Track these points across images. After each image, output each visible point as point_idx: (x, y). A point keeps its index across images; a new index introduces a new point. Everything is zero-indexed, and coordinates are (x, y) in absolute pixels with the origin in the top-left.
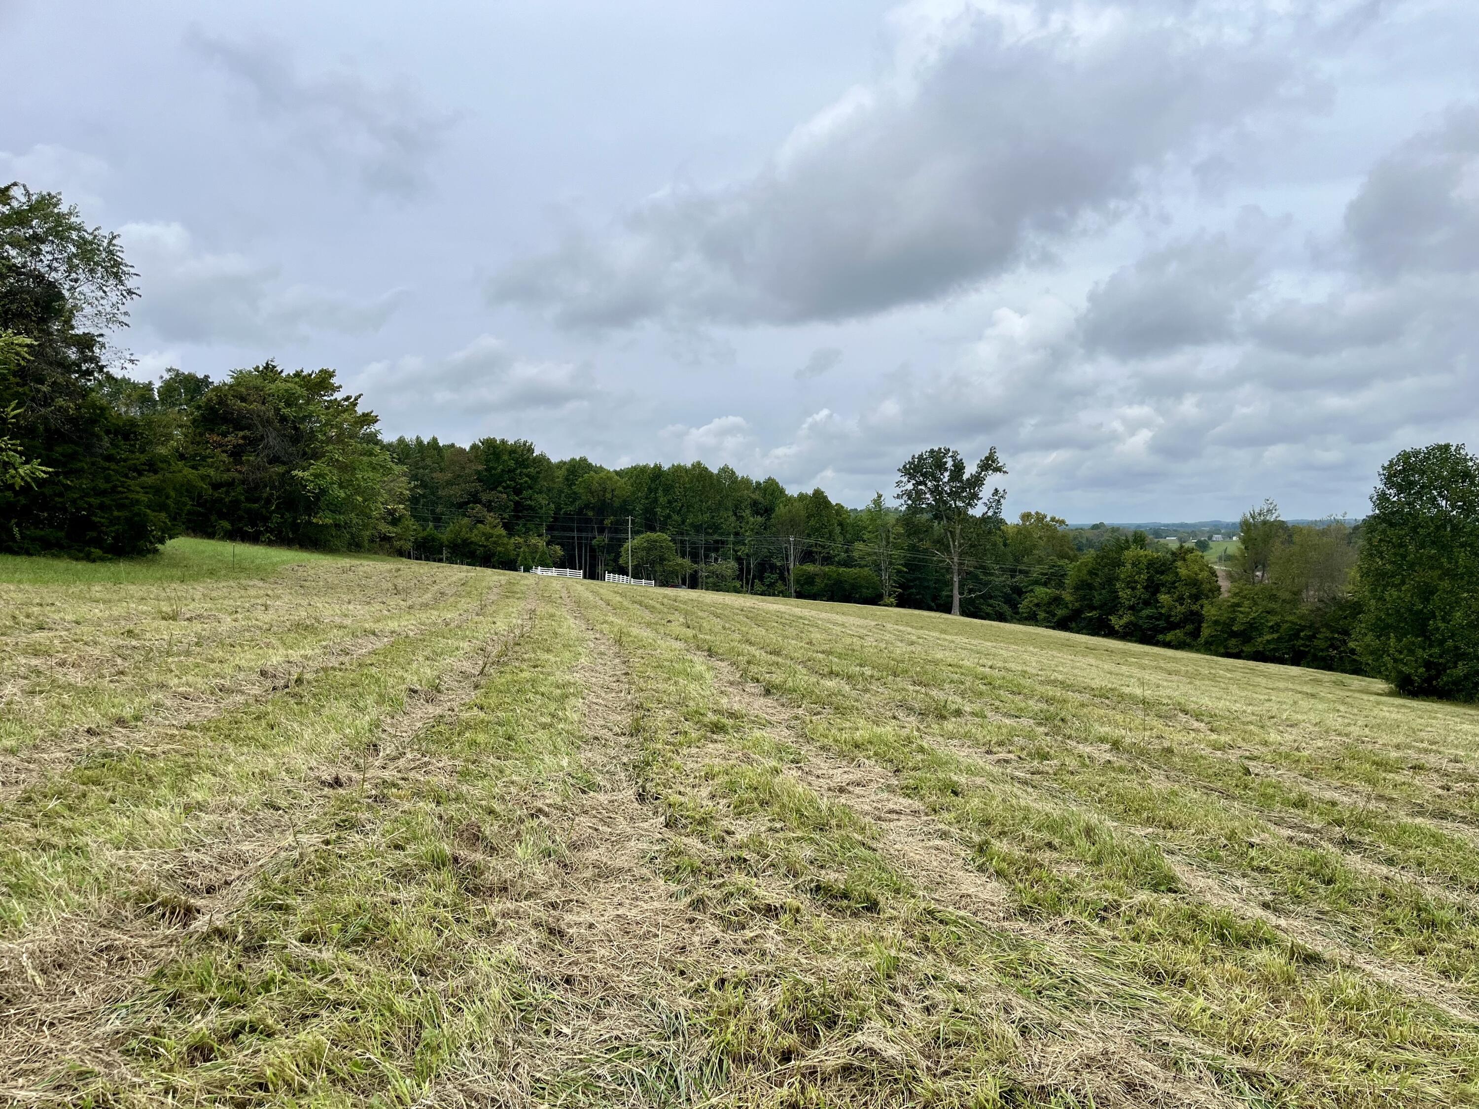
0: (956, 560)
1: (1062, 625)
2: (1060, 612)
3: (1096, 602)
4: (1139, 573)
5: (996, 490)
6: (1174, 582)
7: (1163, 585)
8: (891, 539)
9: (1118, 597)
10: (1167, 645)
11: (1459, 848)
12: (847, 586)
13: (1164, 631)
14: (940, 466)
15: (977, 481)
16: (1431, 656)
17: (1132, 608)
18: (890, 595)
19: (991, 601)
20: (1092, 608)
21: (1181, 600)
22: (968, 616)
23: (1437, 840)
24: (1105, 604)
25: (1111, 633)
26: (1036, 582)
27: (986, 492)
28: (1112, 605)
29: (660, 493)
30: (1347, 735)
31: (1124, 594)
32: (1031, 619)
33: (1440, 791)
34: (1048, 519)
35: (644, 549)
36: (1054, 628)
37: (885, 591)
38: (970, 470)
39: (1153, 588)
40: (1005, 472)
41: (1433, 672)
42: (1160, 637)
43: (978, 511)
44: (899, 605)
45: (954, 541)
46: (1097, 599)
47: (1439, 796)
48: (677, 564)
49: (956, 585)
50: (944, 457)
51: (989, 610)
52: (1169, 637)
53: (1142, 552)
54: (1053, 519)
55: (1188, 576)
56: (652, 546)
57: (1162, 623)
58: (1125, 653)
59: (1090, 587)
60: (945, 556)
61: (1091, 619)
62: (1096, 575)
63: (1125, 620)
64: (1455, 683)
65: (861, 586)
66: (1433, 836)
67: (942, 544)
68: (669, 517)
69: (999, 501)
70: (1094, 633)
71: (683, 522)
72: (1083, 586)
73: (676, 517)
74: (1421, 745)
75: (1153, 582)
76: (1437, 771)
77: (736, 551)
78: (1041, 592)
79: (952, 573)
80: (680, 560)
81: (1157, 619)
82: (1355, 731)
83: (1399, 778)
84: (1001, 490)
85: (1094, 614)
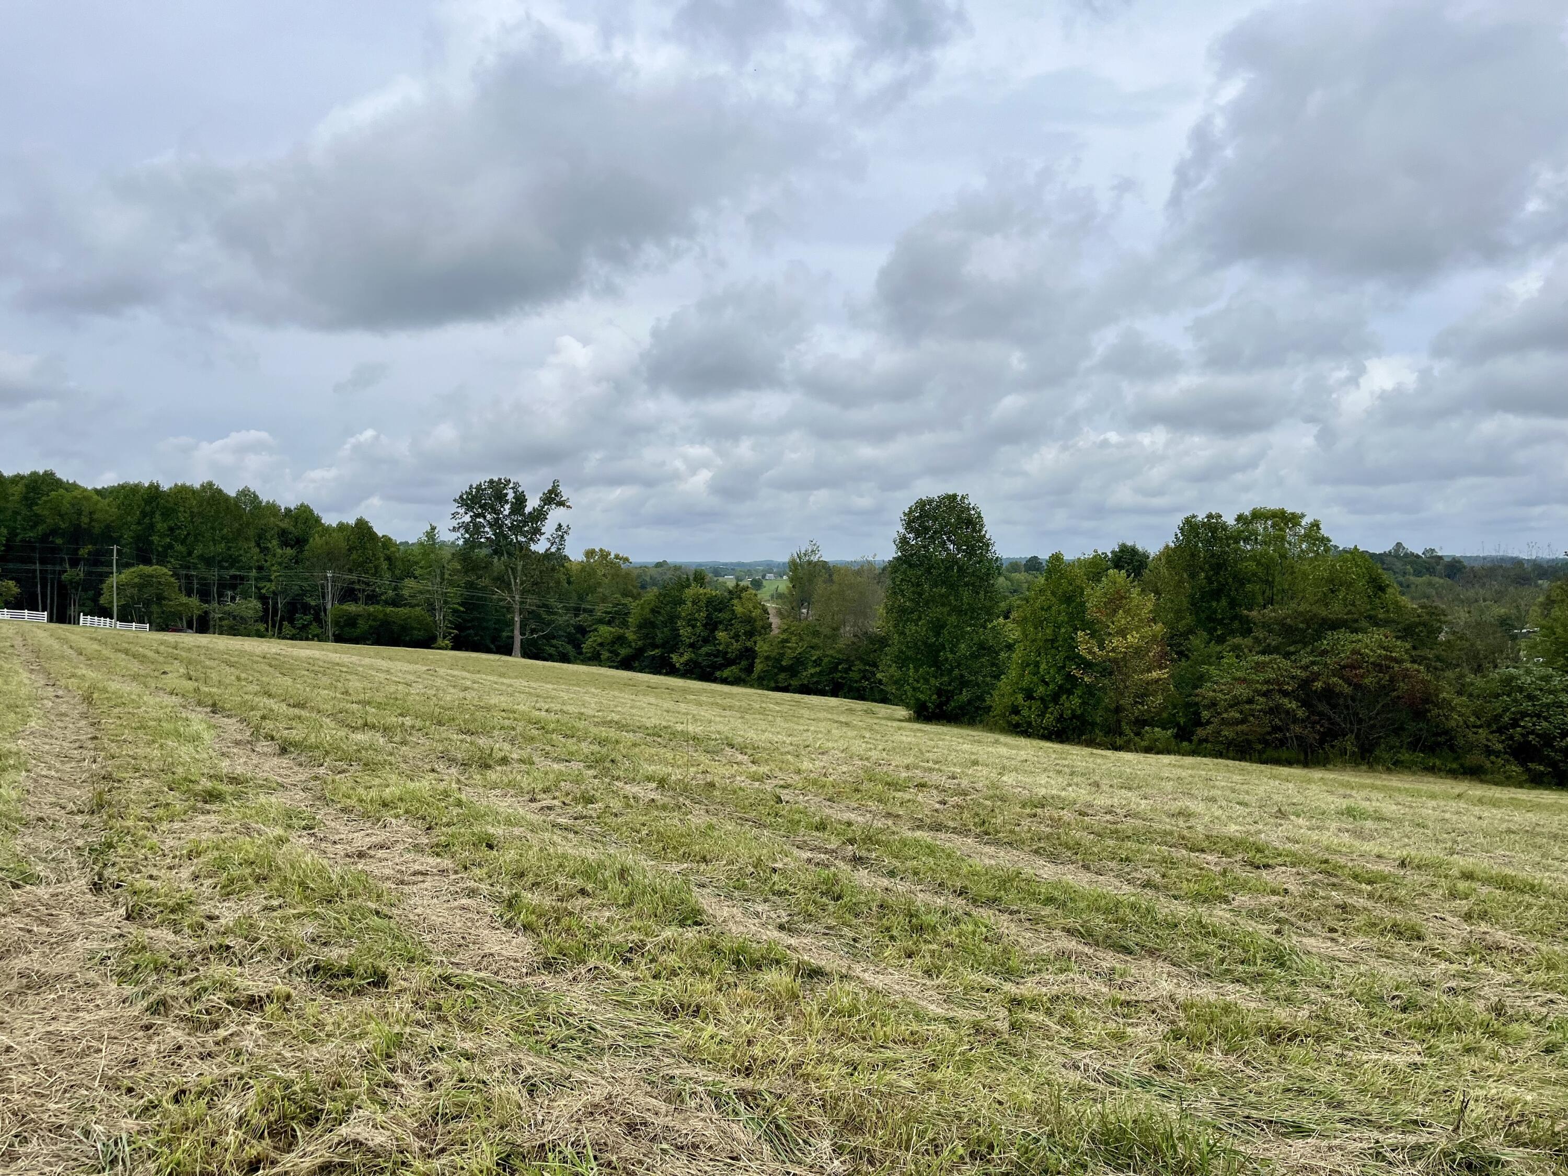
0: (517, 598)
1: (626, 664)
2: (624, 652)
3: (658, 641)
4: (699, 611)
5: (560, 525)
6: (731, 620)
7: (721, 622)
8: (446, 576)
9: (679, 635)
10: (725, 681)
11: (949, 856)
12: (395, 628)
13: (722, 667)
14: (500, 497)
15: (539, 516)
16: (941, 684)
17: (692, 645)
18: (444, 637)
19: (554, 642)
20: (655, 646)
21: (736, 637)
22: (530, 658)
23: (931, 851)
24: (667, 642)
25: (672, 671)
26: (601, 621)
27: (549, 527)
28: (672, 644)
29: (158, 516)
30: (867, 759)
31: (685, 632)
32: (594, 659)
33: (937, 806)
34: (612, 556)
35: (134, 586)
36: (617, 668)
37: (440, 633)
38: (533, 503)
39: (712, 625)
40: (569, 507)
41: (944, 699)
42: (718, 674)
43: (540, 546)
44: (454, 648)
45: (515, 579)
46: (660, 637)
47: (936, 811)
48: (181, 604)
49: (518, 625)
50: (504, 488)
51: (552, 651)
52: (726, 673)
53: (701, 591)
54: (617, 557)
55: (743, 613)
56: (145, 582)
57: (719, 660)
58: (685, 691)
59: (653, 625)
60: (506, 595)
61: (654, 657)
62: (659, 613)
63: (686, 657)
64: (961, 708)
65: (413, 628)
66: (928, 847)
67: (502, 582)
68: (170, 546)
69: (562, 537)
70: (656, 671)
71: (190, 554)
72: (646, 625)
73: (179, 547)
74: (926, 765)
75: (711, 619)
76: (937, 788)
77: (259, 589)
78: (604, 629)
79: (513, 612)
80: (184, 599)
81: (716, 656)
82: (874, 754)
83: (907, 796)
84: (564, 526)
85: (656, 652)
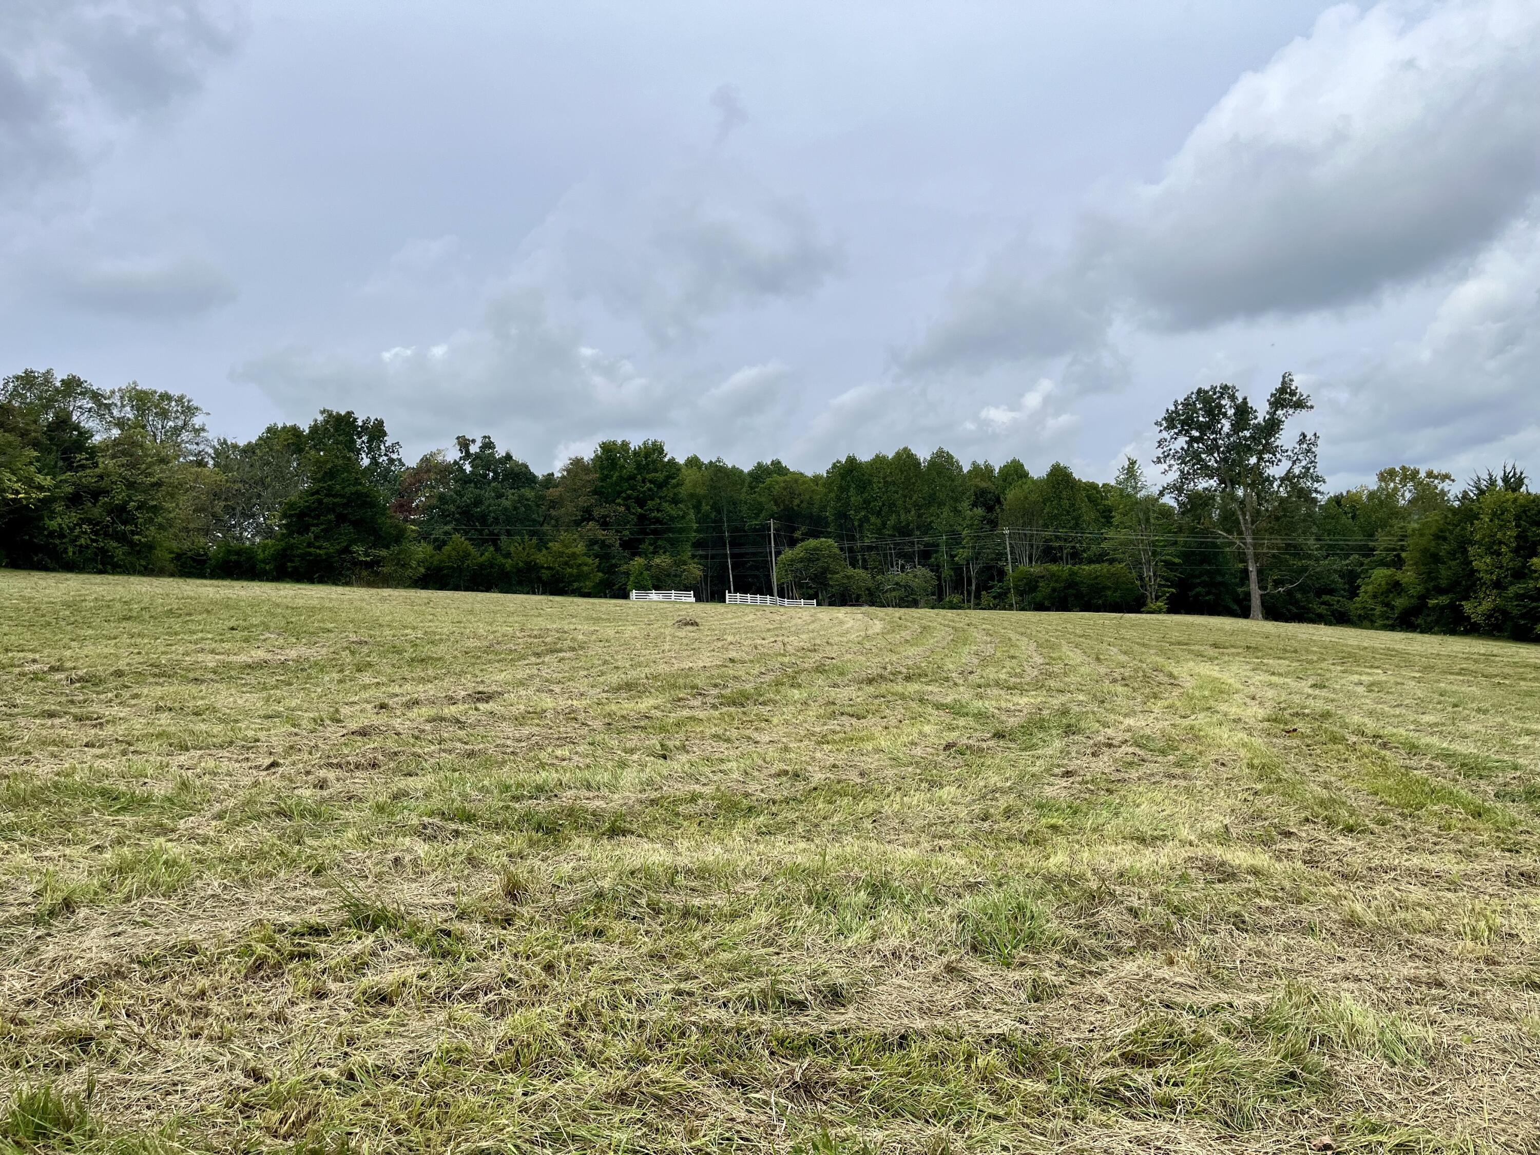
0: (1249, 540)
1: (1404, 623)
2: (1400, 602)
3: (1444, 583)
4: (1504, 528)
5: (1303, 435)
8: (1152, 521)
9: (1473, 571)
12: (1084, 589)
14: (1214, 411)
15: (1273, 426)
17: (1498, 585)
18: (1157, 598)
20: (1441, 591)
22: (1276, 619)
24: (1458, 583)
25: (1472, 630)
27: (1286, 438)
28: (1465, 585)
31: (1482, 563)
32: (1363, 620)
34: (1422, 474)
35: (801, 560)
36: (1392, 628)
37: (1150, 593)
38: (1261, 411)
40: (1312, 407)
43: (1278, 468)
44: (1170, 611)
45: (1244, 514)
46: (1445, 574)
48: (848, 577)
49: (1253, 576)
50: (1221, 396)
53: (1509, 495)
54: (1430, 475)
56: (812, 557)
59: (1435, 558)
60: (1234, 538)
61: (1442, 608)
62: (1445, 539)
63: (1486, 605)
65: (1105, 588)
69: (1309, 451)
70: (1447, 630)
72: (1432, 558)
75: (1526, 539)
77: (953, 557)
78: (1380, 574)
79: (1246, 560)
80: (850, 571)
84: (1310, 435)
85: (1444, 600)
